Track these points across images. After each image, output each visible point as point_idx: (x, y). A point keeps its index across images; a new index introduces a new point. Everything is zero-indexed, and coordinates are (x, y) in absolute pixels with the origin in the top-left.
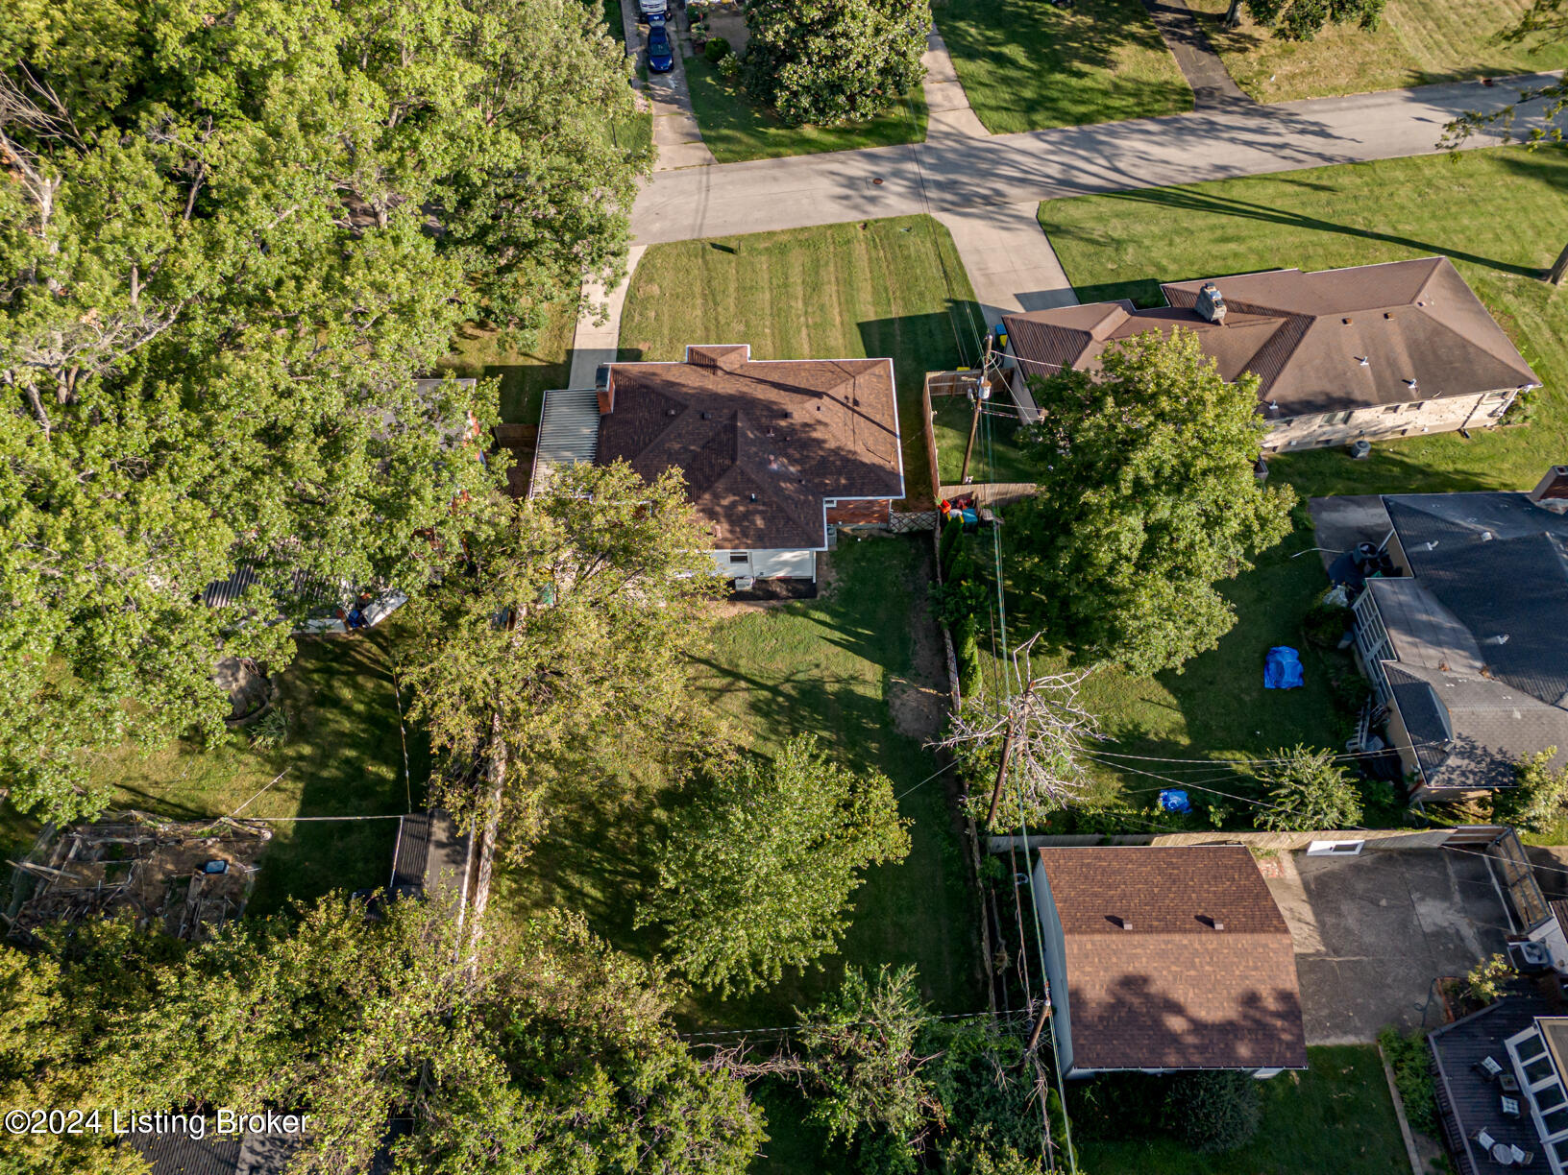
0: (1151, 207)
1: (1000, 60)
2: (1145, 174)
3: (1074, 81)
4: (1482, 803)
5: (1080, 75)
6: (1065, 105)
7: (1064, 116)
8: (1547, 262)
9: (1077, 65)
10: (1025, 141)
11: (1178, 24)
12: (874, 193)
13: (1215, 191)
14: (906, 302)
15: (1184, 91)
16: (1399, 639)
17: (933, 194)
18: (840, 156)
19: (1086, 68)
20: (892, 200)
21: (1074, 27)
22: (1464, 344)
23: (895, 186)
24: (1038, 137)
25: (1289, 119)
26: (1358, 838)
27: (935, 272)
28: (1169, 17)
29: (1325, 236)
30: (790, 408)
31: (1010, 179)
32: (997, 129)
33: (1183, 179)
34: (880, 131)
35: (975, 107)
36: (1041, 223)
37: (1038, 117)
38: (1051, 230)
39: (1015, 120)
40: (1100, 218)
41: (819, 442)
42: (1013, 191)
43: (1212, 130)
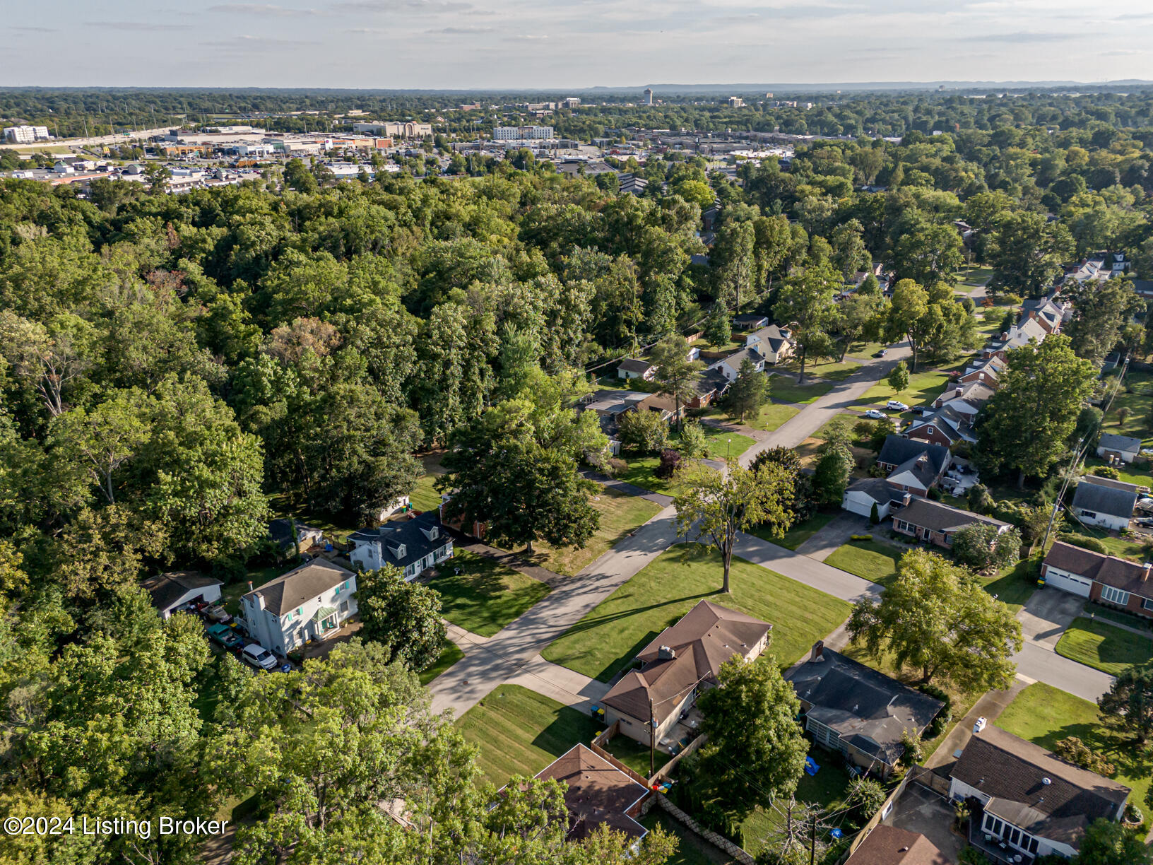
0: (581, 634)
1: (459, 607)
2: (563, 623)
3: (499, 601)
4: (899, 765)
5: (499, 597)
6: (505, 611)
7: (509, 616)
8: (720, 586)
9: (493, 594)
10: (504, 635)
11: (511, 561)
12: (469, 689)
13: (593, 615)
14: (539, 723)
15: (542, 585)
16: (834, 727)
17: (494, 674)
18: (436, 681)
19: (498, 593)
20: (480, 687)
21: (475, 580)
22: (743, 624)
23: (475, 681)
24: (508, 629)
25: (588, 577)
26: (889, 802)
27: (536, 704)
28: (505, 560)
29: (650, 612)
30: (577, 784)
31: (518, 652)
32: (489, 635)
33: (579, 617)
34: (443, 662)
35: (471, 630)
36: (552, 662)
37: (500, 621)
38: (559, 662)
39: (492, 628)
40: (569, 648)
41: (600, 791)
42: (524, 655)
43: (567, 595)
